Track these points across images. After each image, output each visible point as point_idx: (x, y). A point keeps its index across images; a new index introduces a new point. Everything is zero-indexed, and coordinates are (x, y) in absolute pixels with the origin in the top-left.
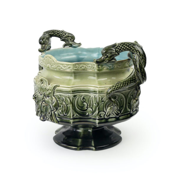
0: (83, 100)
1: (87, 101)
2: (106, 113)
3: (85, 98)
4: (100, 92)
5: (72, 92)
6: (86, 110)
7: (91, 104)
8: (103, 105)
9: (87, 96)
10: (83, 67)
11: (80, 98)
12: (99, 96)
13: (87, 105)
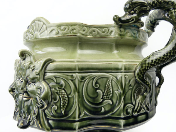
0: (96, 86)
1: (102, 88)
2: (134, 106)
3: (99, 81)
4: (127, 69)
5: (79, 69)
6: (101, 103)
7: (110, 92)
8: (130, 91)
9: (103, 78)
10: (94, 32)
11: (91, 81)
12: (125, 75)
13: (103, 93)
